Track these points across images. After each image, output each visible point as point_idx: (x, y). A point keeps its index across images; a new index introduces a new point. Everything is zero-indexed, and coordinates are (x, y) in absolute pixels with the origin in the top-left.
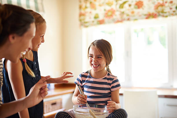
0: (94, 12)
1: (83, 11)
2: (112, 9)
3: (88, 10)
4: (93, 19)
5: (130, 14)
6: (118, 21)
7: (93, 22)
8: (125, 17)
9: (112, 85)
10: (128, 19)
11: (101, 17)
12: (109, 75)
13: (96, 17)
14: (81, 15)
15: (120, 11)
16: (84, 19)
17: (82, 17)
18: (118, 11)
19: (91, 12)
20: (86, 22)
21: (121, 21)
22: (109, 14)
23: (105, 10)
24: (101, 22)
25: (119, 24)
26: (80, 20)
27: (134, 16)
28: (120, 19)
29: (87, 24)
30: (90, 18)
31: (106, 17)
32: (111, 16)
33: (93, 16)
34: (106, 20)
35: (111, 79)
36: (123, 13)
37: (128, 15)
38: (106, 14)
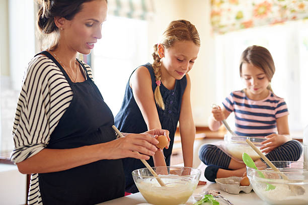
0: (235, 9)
1: (216, 9)
2: (265, 2)
3: (226, 6)
4: (233, 20)
5: (297, 9)
6: (276, 22)
7: (234, 25)
8: (288, 14)
9: (277, 110)
10: (294, 18)
11: (247, 17)
12: (272, 95)
13: (238, 17)
14: (213, 14)
15: (280, 6)
16: (218, 21)
17: (215, 18)
18: (275, 5)
19: (229, 10)
20: (222, 27)
21: (282, 22)
22: (261, 11)
23: (253, 4)
24: (247, 25)
25: (278, 26)
26: (213, 23)
27: (304, 12)
28: (279, 19)
29: (223, 30)
30: (229, 19)
31: (256, 16)
32: (265, 13)
33: (233, 16)
34: (256, 20)
35: (275, 102)
36: (285, 8)
37: (293, 11)
38: (256, 10)
